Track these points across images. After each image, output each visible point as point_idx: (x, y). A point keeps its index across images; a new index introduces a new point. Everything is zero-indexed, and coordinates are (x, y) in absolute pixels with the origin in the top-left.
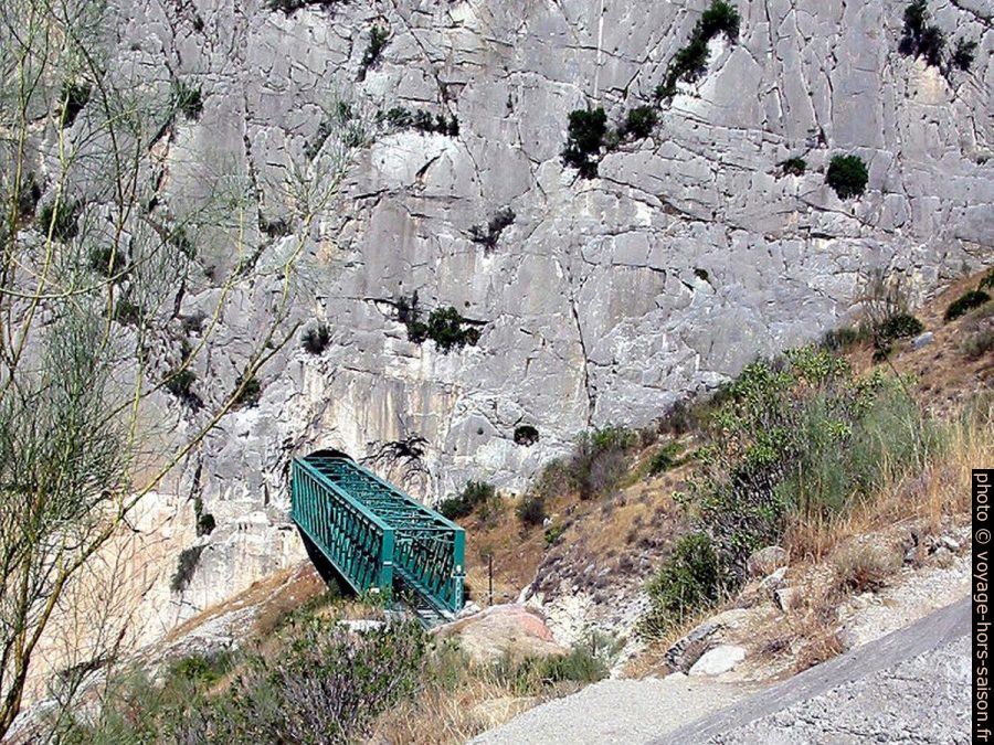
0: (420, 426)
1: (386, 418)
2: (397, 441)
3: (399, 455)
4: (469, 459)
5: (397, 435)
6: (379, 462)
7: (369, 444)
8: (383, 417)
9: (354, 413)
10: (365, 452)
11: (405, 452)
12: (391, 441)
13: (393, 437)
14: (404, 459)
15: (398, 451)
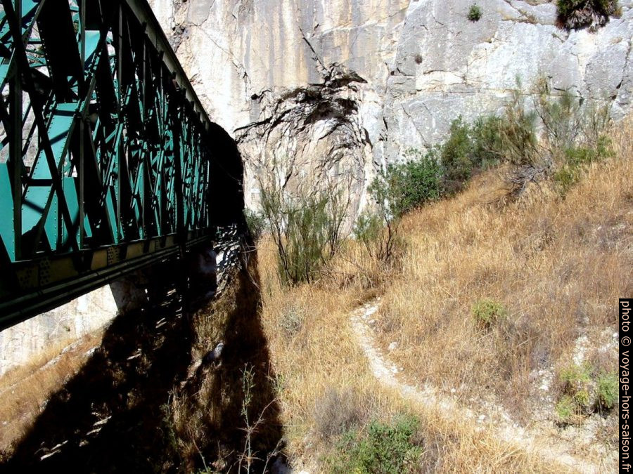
0: (345, 52)
1: (283, 47)
2: (304, 85)
3: (311, 119)
4: (450, 78)
5: (304, 73)
6: (275, 133)
7: (255, 97)
8: (277, 43)
9: (225, 45)
10: (247, 114)
11: (323, 111)
12: (292, 87)
13: (296, 77)
14: (322, 126)
15: (308, 109)
